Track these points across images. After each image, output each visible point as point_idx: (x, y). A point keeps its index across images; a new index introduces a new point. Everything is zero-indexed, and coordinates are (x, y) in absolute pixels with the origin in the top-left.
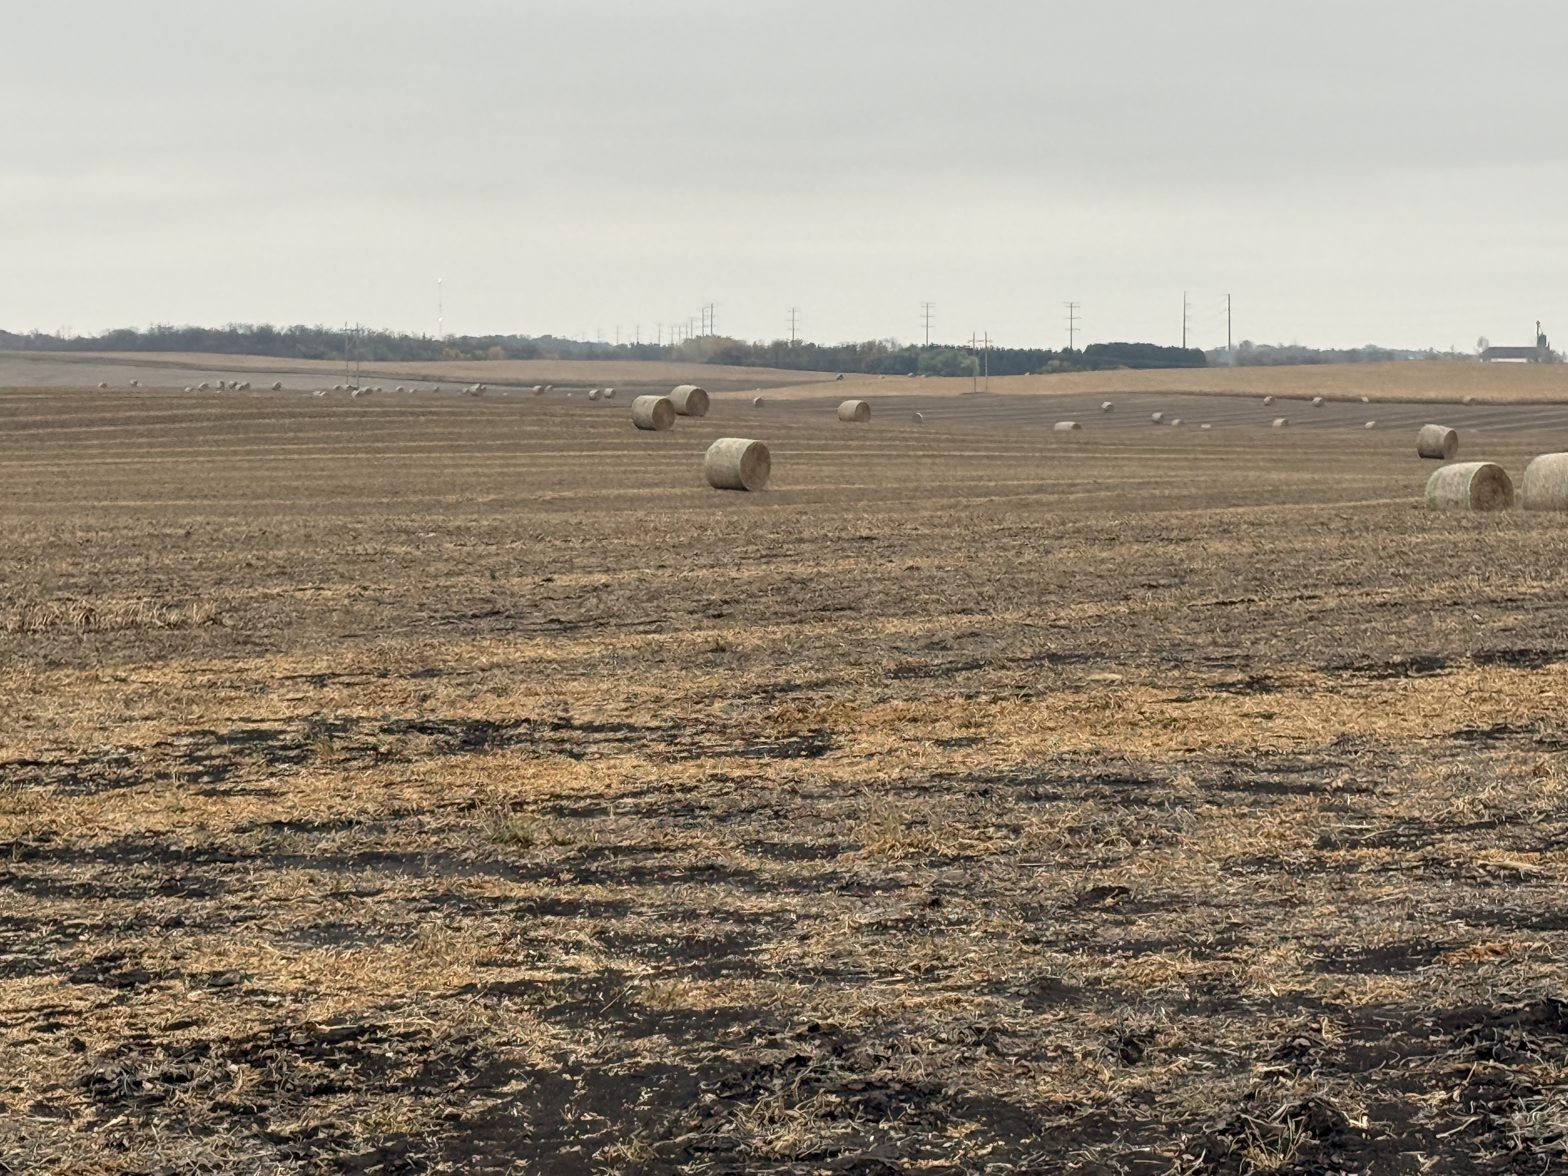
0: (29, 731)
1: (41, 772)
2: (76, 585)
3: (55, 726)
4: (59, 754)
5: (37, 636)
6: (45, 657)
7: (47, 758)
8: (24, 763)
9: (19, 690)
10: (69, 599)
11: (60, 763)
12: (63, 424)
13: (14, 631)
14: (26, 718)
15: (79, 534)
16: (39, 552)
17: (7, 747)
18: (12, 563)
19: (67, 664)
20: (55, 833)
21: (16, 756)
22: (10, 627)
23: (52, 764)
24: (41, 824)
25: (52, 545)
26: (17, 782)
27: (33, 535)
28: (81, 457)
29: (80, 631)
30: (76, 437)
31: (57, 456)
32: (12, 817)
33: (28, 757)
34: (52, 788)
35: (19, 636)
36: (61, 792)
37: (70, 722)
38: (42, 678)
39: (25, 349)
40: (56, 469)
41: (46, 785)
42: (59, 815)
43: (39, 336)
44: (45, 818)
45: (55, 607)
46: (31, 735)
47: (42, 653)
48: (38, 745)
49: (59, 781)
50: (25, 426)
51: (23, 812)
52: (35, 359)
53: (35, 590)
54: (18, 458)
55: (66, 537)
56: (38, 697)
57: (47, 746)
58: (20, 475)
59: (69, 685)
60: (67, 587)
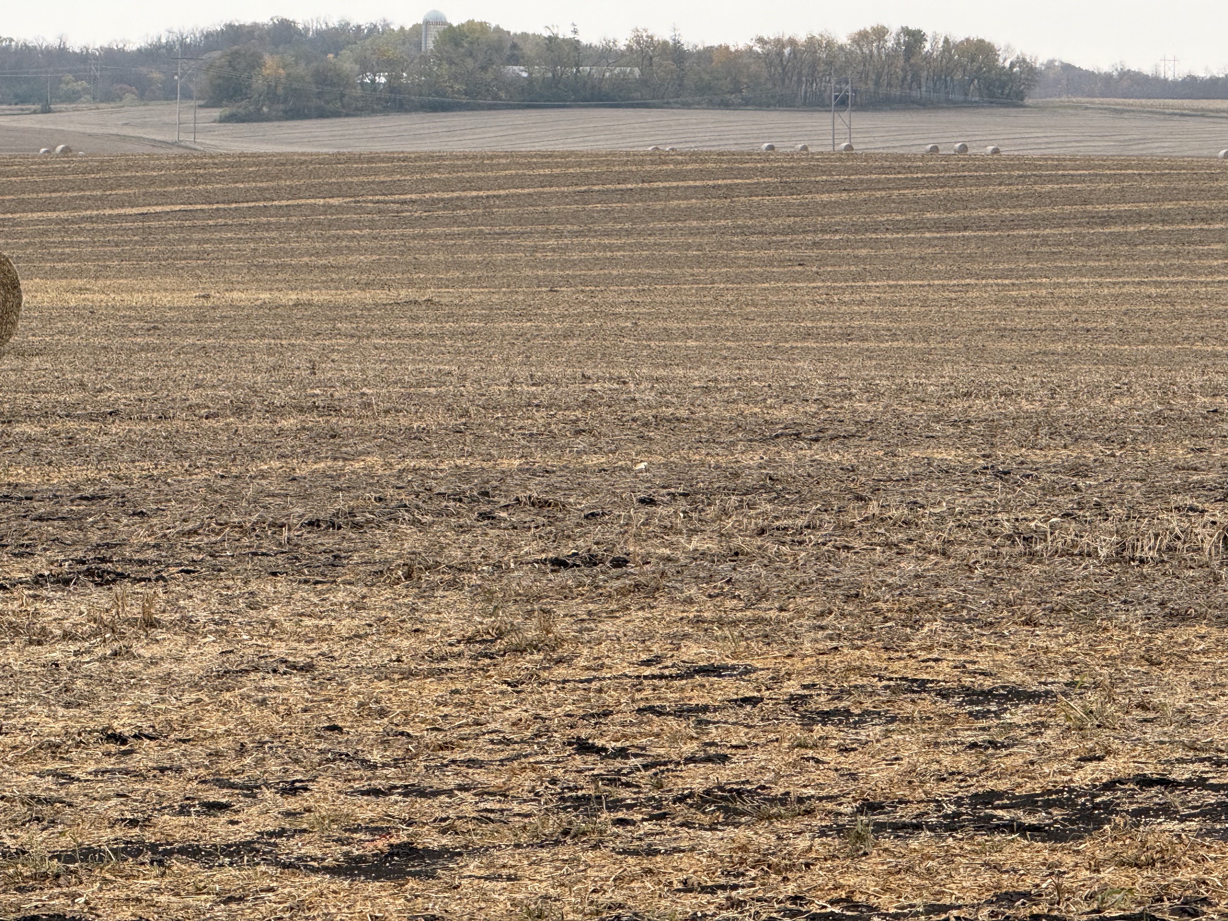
0: (1148, 729)
1: (1174, 798)
2: (1201, 485)
3: (1189, 722)
4: (1199, 767)
5: (1146, 570)
6: (1162, 604)
7: (1180, 774)
8: (1145, 782)
9: (1126, 658)
10: (1192, 509)
11: (1201, 783)
12: (1166, 218)
13: (1110, 561)
14: (1142, 706)
15: (1200, 399)
16: (1138, 428)
17: (1116, 753)
18: (1098, 447)
19: (1199, 617)
20: (1205, 901)
21: (1131, 769)
22: (1103, 553)
23: (1189, 783)
24: (1182, 885)
25: (1159, 417)
26: (1136, 813)
27: (1127, 401)
28: (1193, 272)
29: (1216, 563)
30: (1185, 239)
31: (1157, 270)
32: (1133, 871)
33: (1149, 771)
34: (1194, 825)
35: (1117, 568)
36: (1209, 833)
37: (1213, 713)
38: (1160, 639)
39: (1103, 95)
40: (1153, 291)
41: (1183, 819)
42: (1208, 871)
43: (1125, 74)
44: (1186, 875)
45: (1175, 522)
46: (1152, 733)
47: (1157, 596)
48: (1166, 752)
49: (1203, 814)
50: (1106, 220)
51: (1151, 863)
52: (1118, 112)
53: (1137, 492)
54: (1093, 271)
55: (1179, 403)
56: (1155, 671)
57: (1179, 754)
58: (1096, 298)
59: (1205, 652)
60: (1187, 488)
